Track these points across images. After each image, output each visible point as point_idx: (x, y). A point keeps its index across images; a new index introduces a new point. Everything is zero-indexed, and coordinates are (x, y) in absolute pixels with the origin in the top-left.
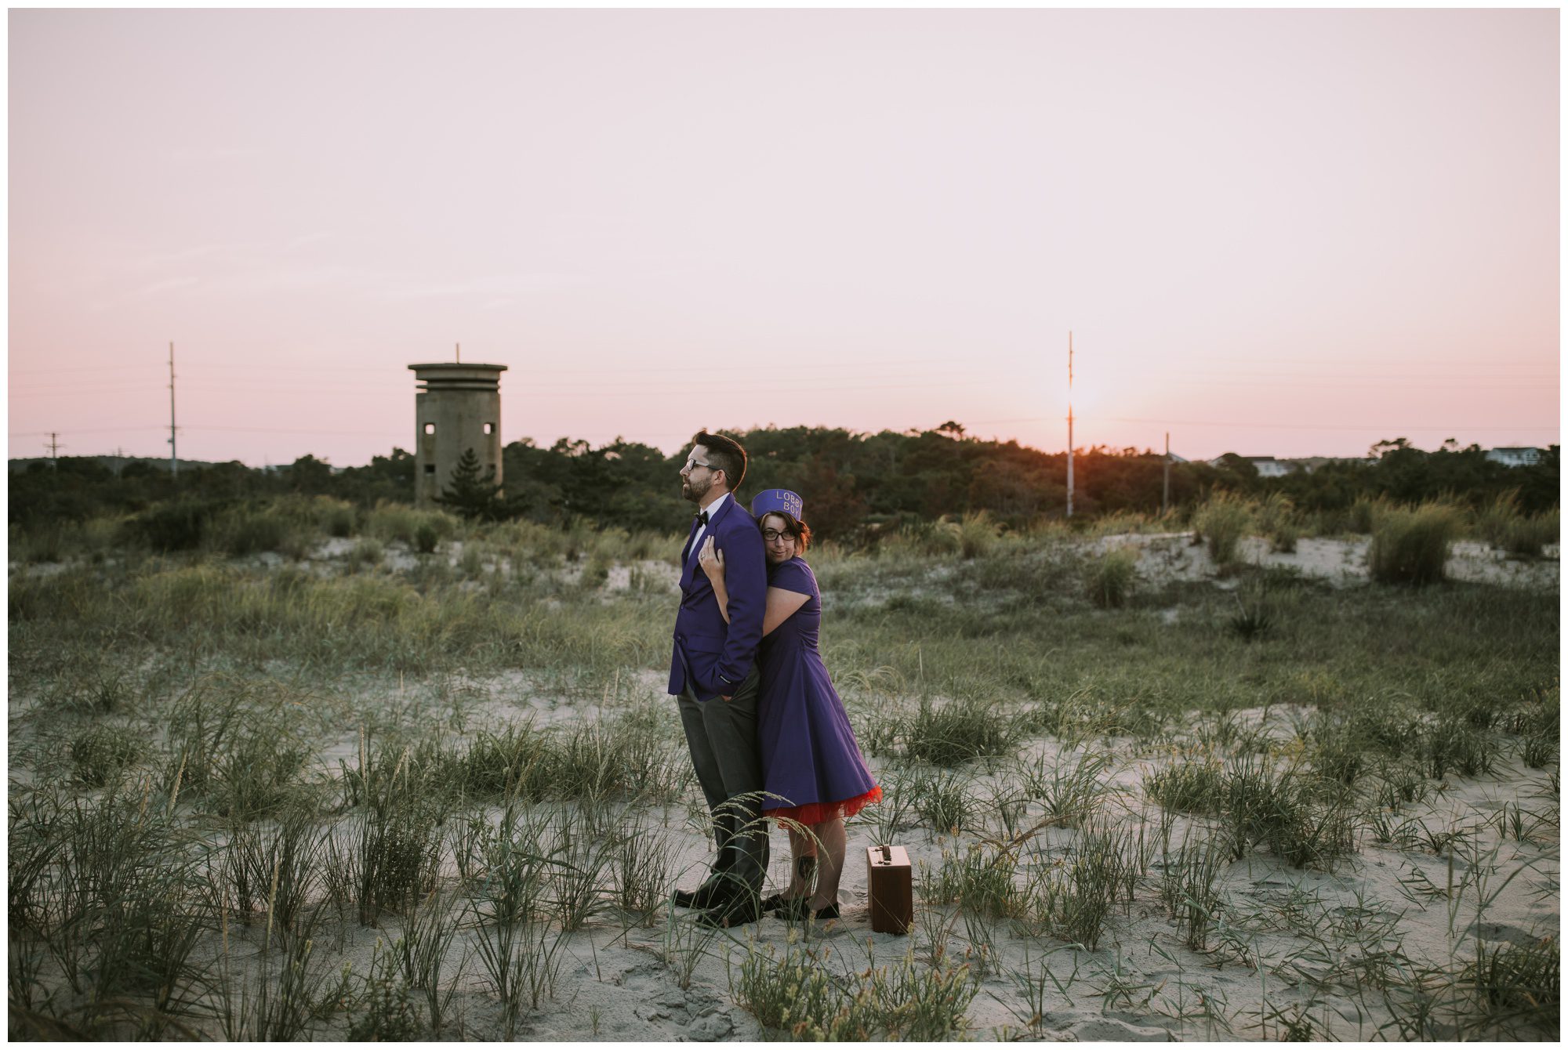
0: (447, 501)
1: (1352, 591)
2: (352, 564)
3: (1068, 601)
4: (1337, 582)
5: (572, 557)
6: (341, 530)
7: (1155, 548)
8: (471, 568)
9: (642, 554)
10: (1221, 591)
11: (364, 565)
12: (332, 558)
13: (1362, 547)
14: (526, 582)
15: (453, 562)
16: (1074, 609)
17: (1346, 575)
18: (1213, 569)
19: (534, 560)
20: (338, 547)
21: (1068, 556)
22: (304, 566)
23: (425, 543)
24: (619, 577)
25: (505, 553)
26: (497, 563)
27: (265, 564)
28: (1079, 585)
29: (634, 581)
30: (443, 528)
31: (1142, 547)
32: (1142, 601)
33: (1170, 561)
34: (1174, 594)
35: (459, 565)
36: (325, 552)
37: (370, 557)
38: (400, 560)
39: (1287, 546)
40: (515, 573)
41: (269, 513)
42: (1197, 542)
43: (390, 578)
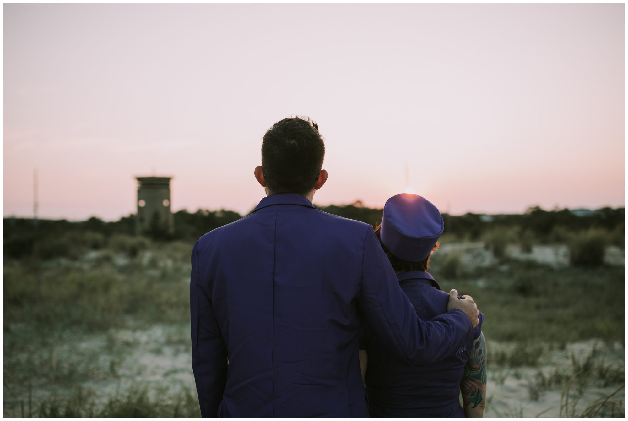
0: (146, 233)
1: (562, 270)
2: (99, 262)
4: (555, 266)
6: (96, 246)
7: (468, 251)
8: (153, 264)
10: (502, 272)
11: (105, 263)
13: (563, 250)
15: (146, 261)
17: (559, 264)
18: (496, 261)
20: (93, 255)
22: (77, 264)
23: (133, 252)
25: (170, 256)
27: (60, 263)
30: (143, 247)
31: (462, 251)
32: (466, 276)
33: (475, 257)
34: (480, 273)
35: (149, 262)
36: (87, 257)
37: (107, 259)
38: (121, 260)
39: (528, 249)
40: (173, 266)
41: (64, 240)
42: (487, 248)
43: (115, 269)
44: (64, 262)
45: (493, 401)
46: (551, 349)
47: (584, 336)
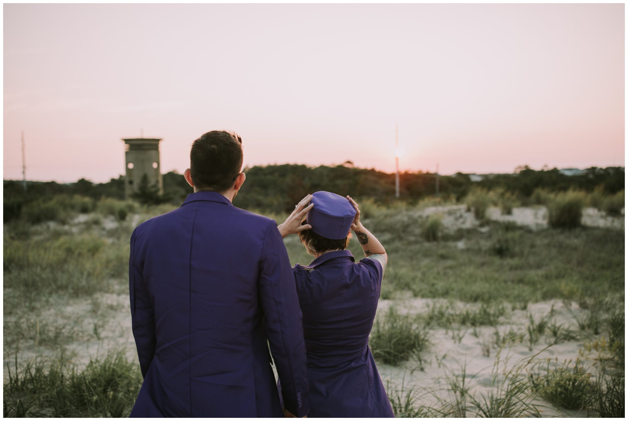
0: (135, 196)
1: (541, 232)
2: (88, 226)
3: (412, 239)
4: (534, 228)
6: (85, 210)
7: (450, 213)
10: (482, 233)
11: (94, 227)
12: (79, 223)
13: (543, 211)
15: (134, 224)
16: (416, 242)
17: (537, 225)
18: (477, 223)
20: (82, 218)
21: (410, 217)
22: (66, 227)
23: (122, 216)
27: (48, 227)
28: (418, 231)
30: (131, 209)
31: (444, 213)
32: (447, 238)
33: (457, 219)
34: (461, 234)
36: (76, 221)
37: (96, 222)
38: (110, 224)
39: (508, 212)
41: (52, 204)
42: (468, 210)
43: (104, 233)
44: (52, 225)
45: (447, 358)
46: (514, 309)
47: (546, 297)
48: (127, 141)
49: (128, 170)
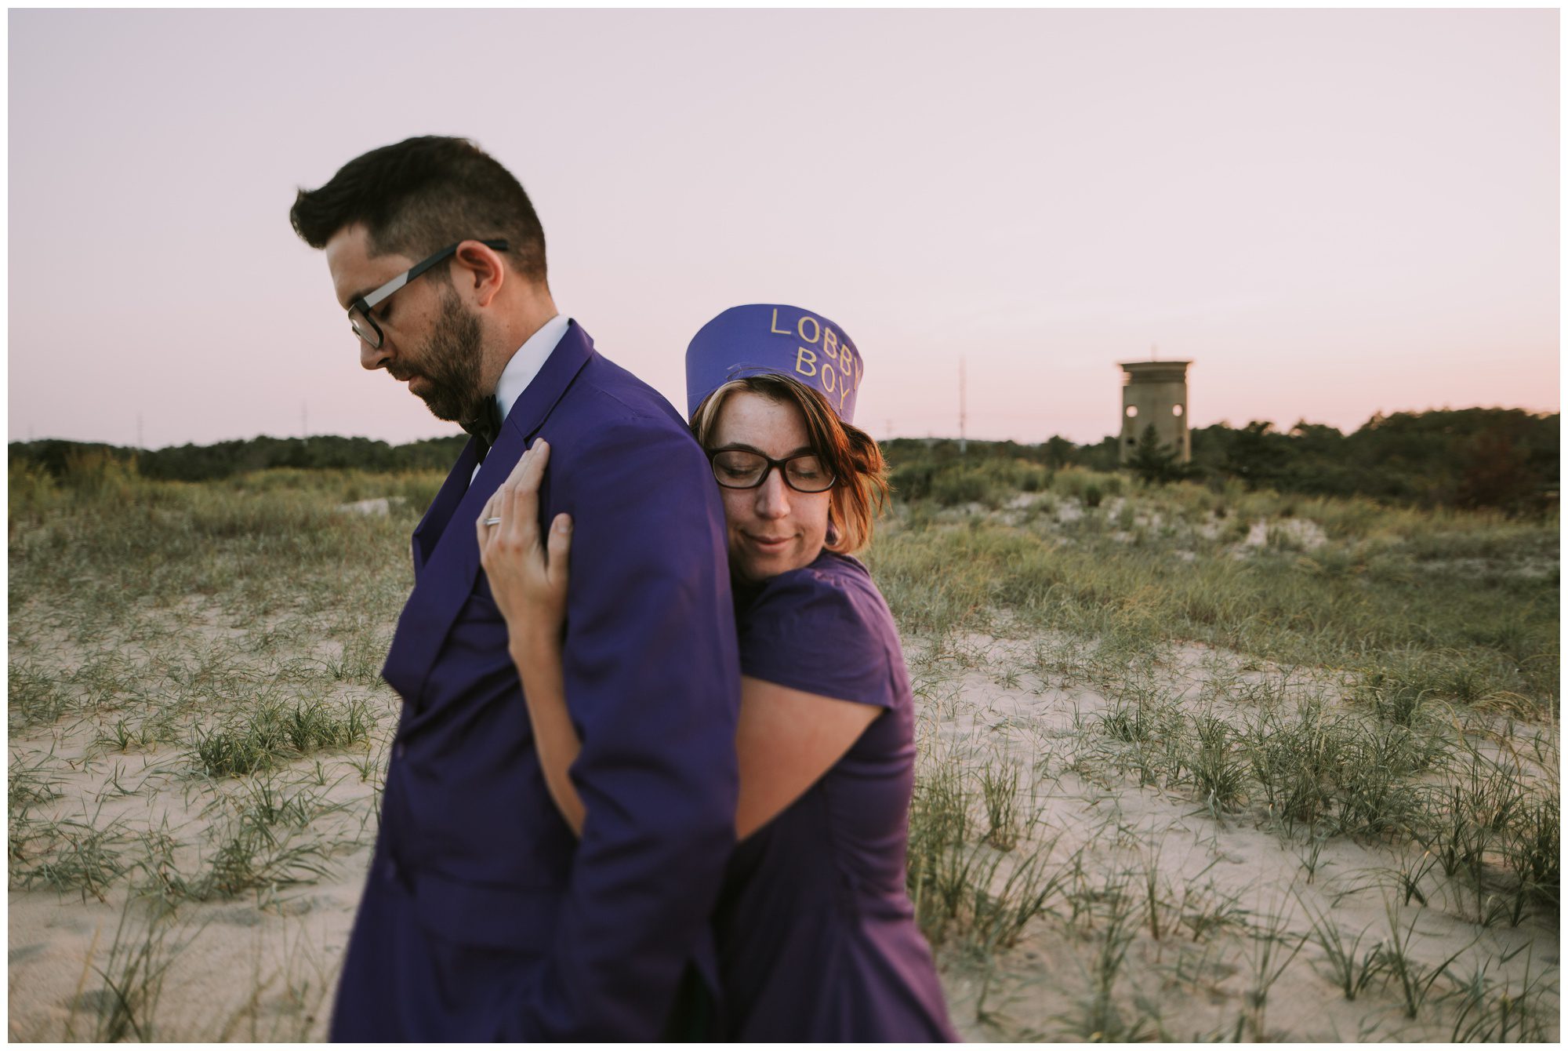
0: (1132, 465)
2: (1032, 514)
5: (1221, 514)
6: (1031, 486)
8: (1126, 521)
9: (1288, 513)
11: (1042, 515)
12: (1019, 508)
14: (1168, 535)
15: (1112, 515)
19: (1184, 516)
20: (1026, 500)
22: (996, 514)
23: (1092, 499)
24: (1258, 535)
25: (1158, 509)
26: (1150, 518)
27: (968, 512)
29: (1271, 539)
30: (1114, 488)
35: (1117, 518)
36: (1015, 504)
37: (1046, 509)
38: (1070, 512)
40: (1163, 526)
41: (976, 474)
43: (1056, 526)
44: (975, 508)
48: (1126, 367)
49: (1127, 420)
